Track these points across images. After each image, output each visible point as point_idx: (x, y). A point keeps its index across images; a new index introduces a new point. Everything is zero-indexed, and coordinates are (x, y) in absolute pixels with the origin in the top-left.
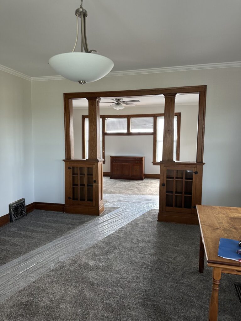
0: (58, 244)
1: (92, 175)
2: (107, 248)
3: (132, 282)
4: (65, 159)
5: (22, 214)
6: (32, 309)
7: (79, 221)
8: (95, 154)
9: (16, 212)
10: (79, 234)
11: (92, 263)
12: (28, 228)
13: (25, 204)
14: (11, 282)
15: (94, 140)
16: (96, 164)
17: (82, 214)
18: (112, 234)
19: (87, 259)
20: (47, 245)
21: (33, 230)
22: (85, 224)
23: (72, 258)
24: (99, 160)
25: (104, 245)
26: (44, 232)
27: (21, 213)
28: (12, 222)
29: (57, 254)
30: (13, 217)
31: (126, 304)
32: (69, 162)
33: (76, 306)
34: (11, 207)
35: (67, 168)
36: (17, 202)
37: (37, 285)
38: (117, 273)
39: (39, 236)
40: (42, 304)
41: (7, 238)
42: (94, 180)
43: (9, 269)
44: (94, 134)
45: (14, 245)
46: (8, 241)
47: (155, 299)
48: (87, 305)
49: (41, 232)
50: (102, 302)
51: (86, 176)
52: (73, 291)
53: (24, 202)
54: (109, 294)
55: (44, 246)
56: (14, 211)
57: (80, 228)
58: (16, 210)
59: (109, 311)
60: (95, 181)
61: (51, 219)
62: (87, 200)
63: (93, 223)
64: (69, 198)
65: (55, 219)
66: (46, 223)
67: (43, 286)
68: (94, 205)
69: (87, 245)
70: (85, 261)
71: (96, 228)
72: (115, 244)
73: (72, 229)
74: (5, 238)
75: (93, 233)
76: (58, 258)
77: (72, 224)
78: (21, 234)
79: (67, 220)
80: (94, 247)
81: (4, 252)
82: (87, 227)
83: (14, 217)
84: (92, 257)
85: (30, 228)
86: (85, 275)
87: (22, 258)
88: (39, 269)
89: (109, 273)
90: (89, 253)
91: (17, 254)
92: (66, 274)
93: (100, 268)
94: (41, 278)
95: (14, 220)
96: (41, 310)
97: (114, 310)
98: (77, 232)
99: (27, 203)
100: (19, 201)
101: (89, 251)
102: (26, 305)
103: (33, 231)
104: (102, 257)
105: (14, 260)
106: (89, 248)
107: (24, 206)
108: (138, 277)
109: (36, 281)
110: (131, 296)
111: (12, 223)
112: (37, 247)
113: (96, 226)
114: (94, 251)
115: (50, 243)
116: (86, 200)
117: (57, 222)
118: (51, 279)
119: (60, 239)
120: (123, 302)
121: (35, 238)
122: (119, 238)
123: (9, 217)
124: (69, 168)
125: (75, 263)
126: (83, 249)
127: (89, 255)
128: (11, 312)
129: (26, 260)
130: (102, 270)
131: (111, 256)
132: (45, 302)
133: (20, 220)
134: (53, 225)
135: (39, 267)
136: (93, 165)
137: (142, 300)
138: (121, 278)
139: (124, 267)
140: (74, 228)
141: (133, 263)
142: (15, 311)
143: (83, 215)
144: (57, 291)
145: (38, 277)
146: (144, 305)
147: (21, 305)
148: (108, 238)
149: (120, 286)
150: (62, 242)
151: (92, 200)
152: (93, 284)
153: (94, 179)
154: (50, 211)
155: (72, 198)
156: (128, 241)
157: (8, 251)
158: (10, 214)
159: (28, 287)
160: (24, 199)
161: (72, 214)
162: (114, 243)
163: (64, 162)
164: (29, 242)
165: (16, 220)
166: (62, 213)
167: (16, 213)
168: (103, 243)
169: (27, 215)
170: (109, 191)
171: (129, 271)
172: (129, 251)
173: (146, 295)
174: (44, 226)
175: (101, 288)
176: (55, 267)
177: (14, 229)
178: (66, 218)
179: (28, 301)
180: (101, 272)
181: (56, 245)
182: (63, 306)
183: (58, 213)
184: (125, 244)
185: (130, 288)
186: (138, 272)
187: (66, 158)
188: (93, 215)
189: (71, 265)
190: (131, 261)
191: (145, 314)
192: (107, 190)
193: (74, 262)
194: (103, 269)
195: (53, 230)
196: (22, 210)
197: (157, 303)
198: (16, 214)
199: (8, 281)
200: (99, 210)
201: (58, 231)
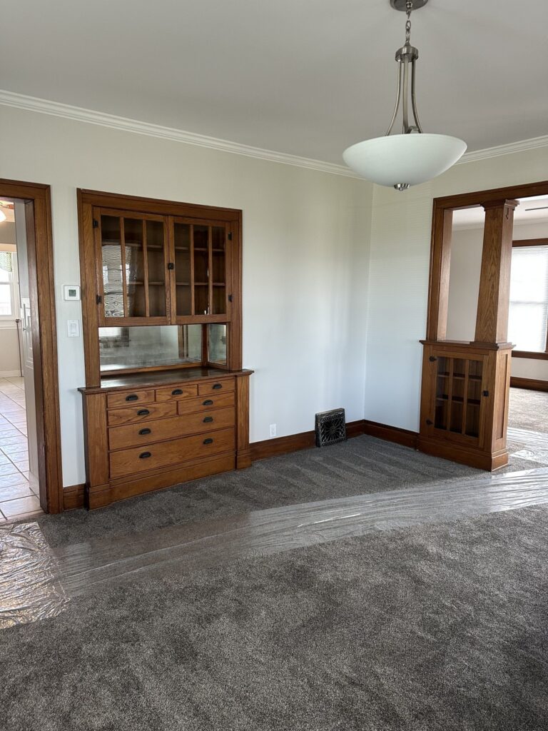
0: (384, 500)
1: (480, 378)
2: (478, 533)
3: (502, 606)
4: (424, 339)
5: (337, 437)
6: (303, 579)
7: (441, 472)
8: (490, 332)
9: (327, 430)
10: (430, 494)
11: (434, 548)
12: (341, 463)
13: (344, 419)
14: (288, 533)
15: (491, 298)
16: (491, 353)
17: (452, 461)
18: (504, 512)
19: (426, 539)
20: (363, 496)
21: (349, 467)
22: (451, 481)
23: (398, 529)
24: (498, 345)
25: (473, 527)
26: (364, 475)
27: (336, 435)
28: (319, 446)
29: (375, 515)
30: (321, 438)
31: (470, 635)
32: (431, 347)
33: (374, 602)
34: (319, 420)
35: (428, 359)
36: (329, 414)
37: (323, 550)
38: (477, 581)
39: (354, 478)
40: (322, 578)
41: (303, 470)
42: (485, 390)
43: (290, 514)
44: (493, 285)
45: (310, 481)
46: (304, 475)
47: (540, 651)
48: (393, 608)
49: (360, 473)
50: (422, 614)
51: (467, 379)
52: (378, 578)
53: (343, 415)
54: (444, 606)
55: (356, 497)
56: (323, 427)
57: (436, 484)
58: (327, 426)
59: (429, 631)
60: (486, 394)
61: (387, 455)
62: (466, 433)
63: (469, 482)
64: (429, 422)
65: (395, 458)
66: (374, 461)
67: (332, 554)
68: (481, 445)
69: (438, 516)
70: (422, 541)
71: (472, 493)
72: (500, 531)
73: (421, 482)
74: (300, 468)
75: (460, 500)
76: (373, 521)
77: (423, 474)
78: (326, 468)
79: (417, 464)
80: (451, 524)
81: (292, 489)
82: (453, 486)
83: (323, 438)
84: (439, 539)
85: (344, 462)
86: (411, 563)
87: (315, 504)
88: (335, 528)
89: (461, 576)
90: (434, 532)
91: (311, 497)
92: (377, 550)
93: (445, 562)
94: (334, 542)
95: (322, 443)
96: (317, 586)
97: (440, 635)
98: (428, 488)
99: (349, 419)
100: (334, 412)
101: (438, 529)
102: (298, 571)
103: (348, 469)
104: (459, 546)
105: (303, 504)
106: (440, 524)
107: (342, 422)
108: (520, 603)
109: (324, 544)
110: (487, 627)
111: (318, 448)
112: (344, 495)
113: (474, 488)
114: (448, 530)
115: (369, 495)
116: (463, 432)
117: (396, 464)
118: (347, 550)
119: (390, 492)
120: (464, 629)
121: (346, 480)
122: (516, 523)
123: (315, 438)
124: (432, 359)
125: (401, 539)
126: (426, 521)
127: (434, 535)
128: (275, 571)
129: (319, 509)
130: (449, 566)
131: (479, 550)
132: (327, 576)
133: (333, 446)
134: (387, 467)
135: (337, 525)
136: (485, 356)
137: (508, 641)
138: (482, 592)
139: (498, 576)
140: (424, 482)
141: (522, 576)
142: (280, 572)
143: (454, 463)
144: (351, 570)
145: (331, 539)
146: (507, 650)
147: (291, 568)
148: (491, 517)
149: (472, 603)
150: (392, 499)
151: (476, 435)
152: (418, 581)
153: (484, 388)
154: (390, 442)
155: (433, 422)
156: (535, 535)
157: (299, 488)
158: (316, 432)
159: (309, 548)
160: (344, 410)
161: (431, 457)
162: (500, 529)
163: (421, 346)
164: (335, 484)
165: (326, 445)
166: (412, 449)
167: (327, 433)
168: (475, 523)
169: (346, 439)
170: (542, 426)
171: (507, 587)
172: (528, 553)
173: (522, 637)
174: (371, 466)
175: (431, 592)
176: (361, 534)
177: (317, 459)
178: (416, 461)
179: (303, 566)
180: (444, 567)
181: (378, 501)
182: (352, 593)
183: (404, 449)
184: (525, 539)
185: (492, 614)
186: (528, 594)
187: (427, 338)
188: (476, 468)
189: (391, 539)
190: (521, 572)
191: (500, 664)
192: (539, 423)
193: (398, 536)
194: (452, 565)
195: (383, 475)
196: (338, 430)
197: (539, 659)
198: (327, 435)
199: (283, 530)
200: (491, 459)
201: (392, 480)
